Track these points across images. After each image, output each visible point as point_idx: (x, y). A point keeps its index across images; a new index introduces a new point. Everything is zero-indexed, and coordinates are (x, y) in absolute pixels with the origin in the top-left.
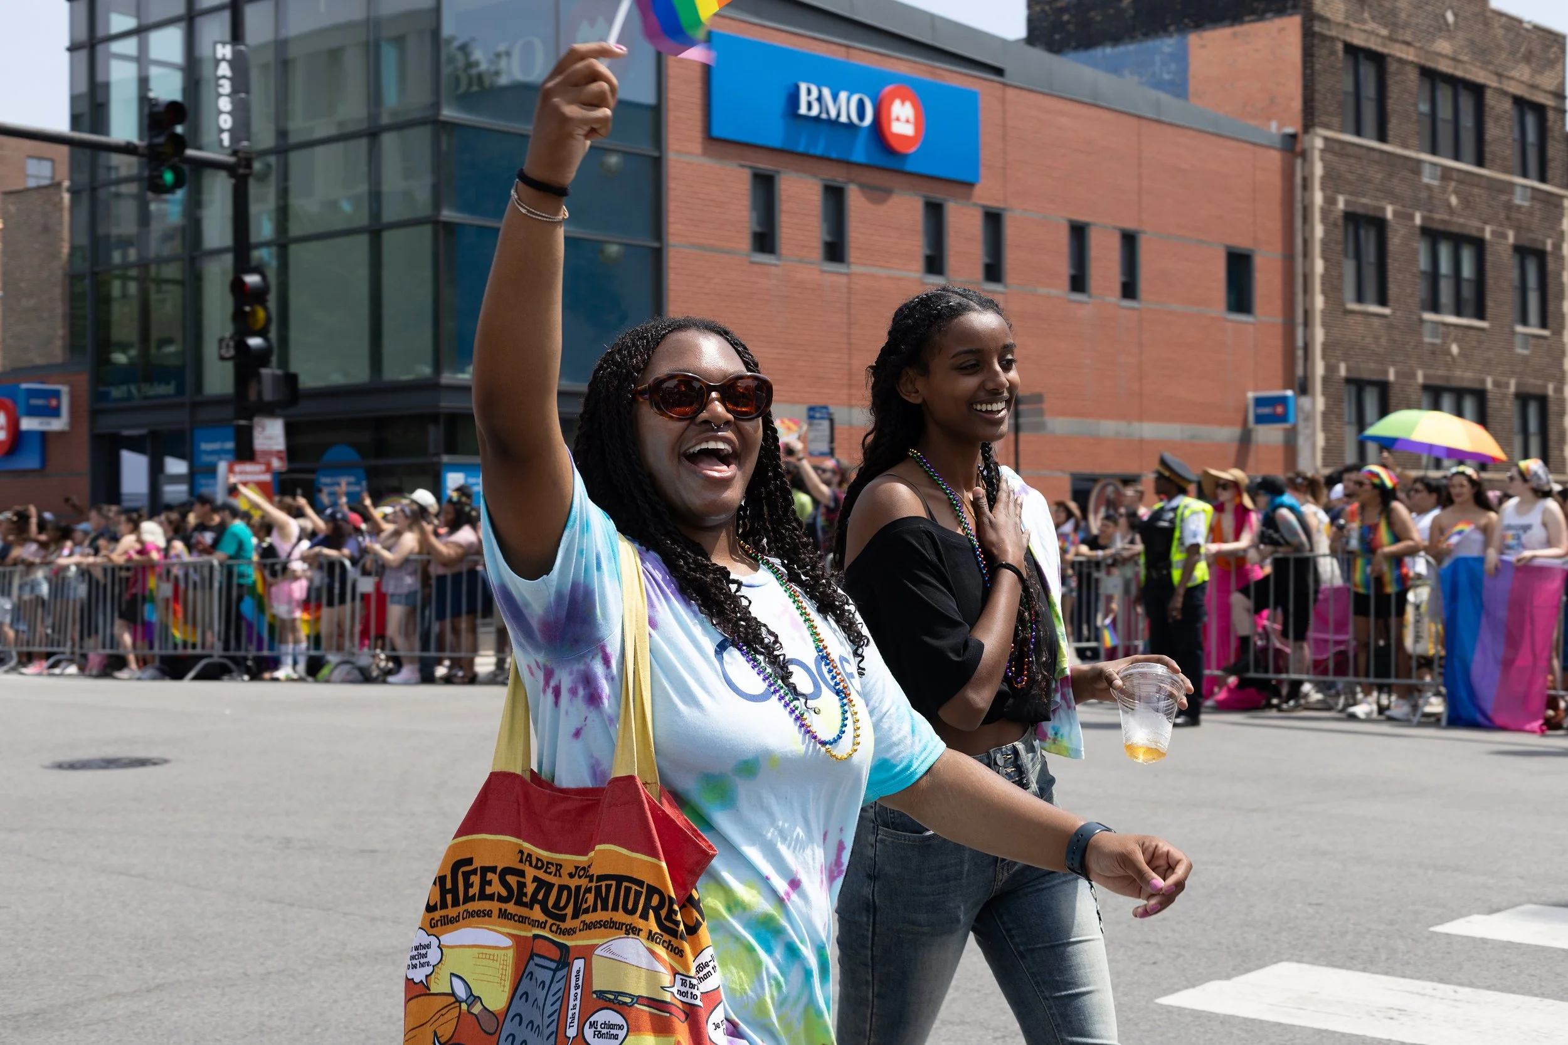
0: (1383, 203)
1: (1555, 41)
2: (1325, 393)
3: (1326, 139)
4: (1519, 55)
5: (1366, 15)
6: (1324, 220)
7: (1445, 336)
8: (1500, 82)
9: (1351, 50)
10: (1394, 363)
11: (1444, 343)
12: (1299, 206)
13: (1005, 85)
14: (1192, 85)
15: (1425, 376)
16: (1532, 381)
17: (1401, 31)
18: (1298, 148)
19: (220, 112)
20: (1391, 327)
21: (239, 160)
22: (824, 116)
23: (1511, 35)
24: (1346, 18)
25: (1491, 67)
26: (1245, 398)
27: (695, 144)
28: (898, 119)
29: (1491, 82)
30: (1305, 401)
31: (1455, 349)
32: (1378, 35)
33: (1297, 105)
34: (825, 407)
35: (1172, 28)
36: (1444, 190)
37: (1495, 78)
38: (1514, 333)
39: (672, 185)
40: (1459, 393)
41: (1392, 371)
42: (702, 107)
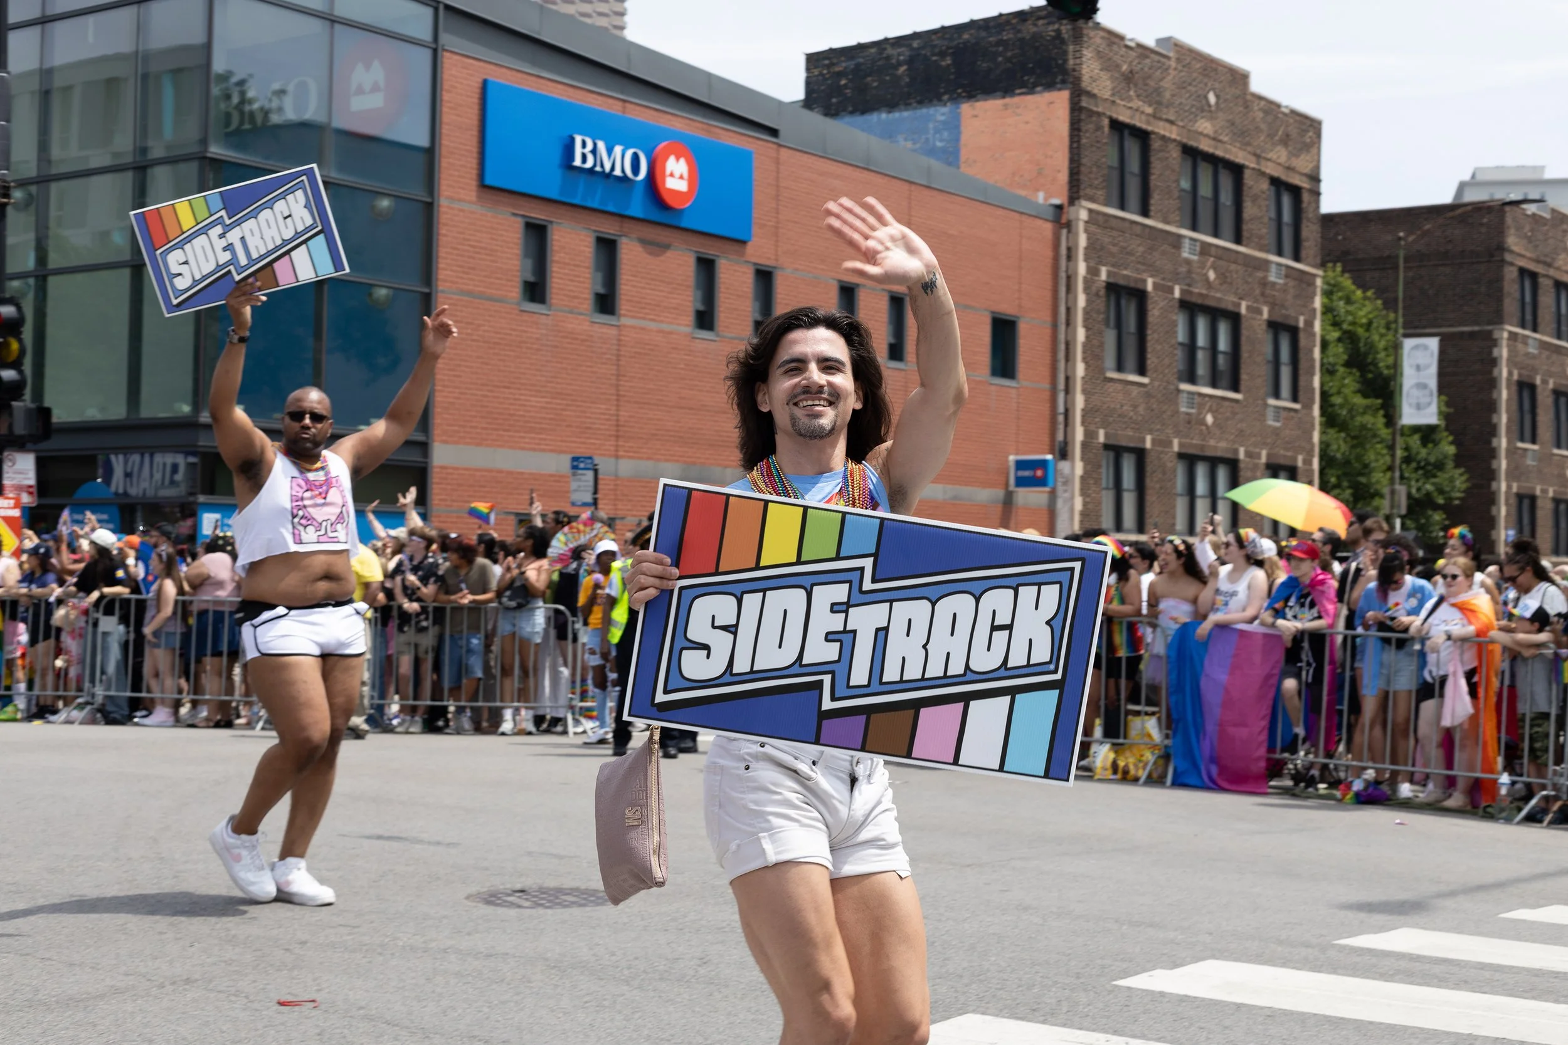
0: (1144, 276)
1: (1311, 126)
2: (1083, 459)
3: (1090, 211)
4: (1277, 138)
5: (1132, 93)
6: (1087, 289)
7: (1201, 406)
8: (1258, 163)
9: (1117, 126)
10: (1150, 432)
11: (1199, 414)
12: (1063, 275)
13: (780, 146)
14: (964, 154)
15: (1181, 445)
16: (1282, 452)
17: (1165, 110)
18: (1064, 220)
20: (1148, 395)
22: (598, 169)
23: (1270, 118)
24: (1113, 95)
25: (1249, 149)
26: (1007, 461)
27: (469, 190)
28: (672, 175)
29: (1248, 161)
30: (1064, 466)
31: (1209, 419)
32: (1143, 112)
33: (1063, 177)
34: (590, 458)
35: (946, 97)
36: (1202, 265)
37: (1253, 159)
38: (1266, 405)
39: (443, 231)
40: (1213, 462)
41: (1149, 439)
42: (475, 155)
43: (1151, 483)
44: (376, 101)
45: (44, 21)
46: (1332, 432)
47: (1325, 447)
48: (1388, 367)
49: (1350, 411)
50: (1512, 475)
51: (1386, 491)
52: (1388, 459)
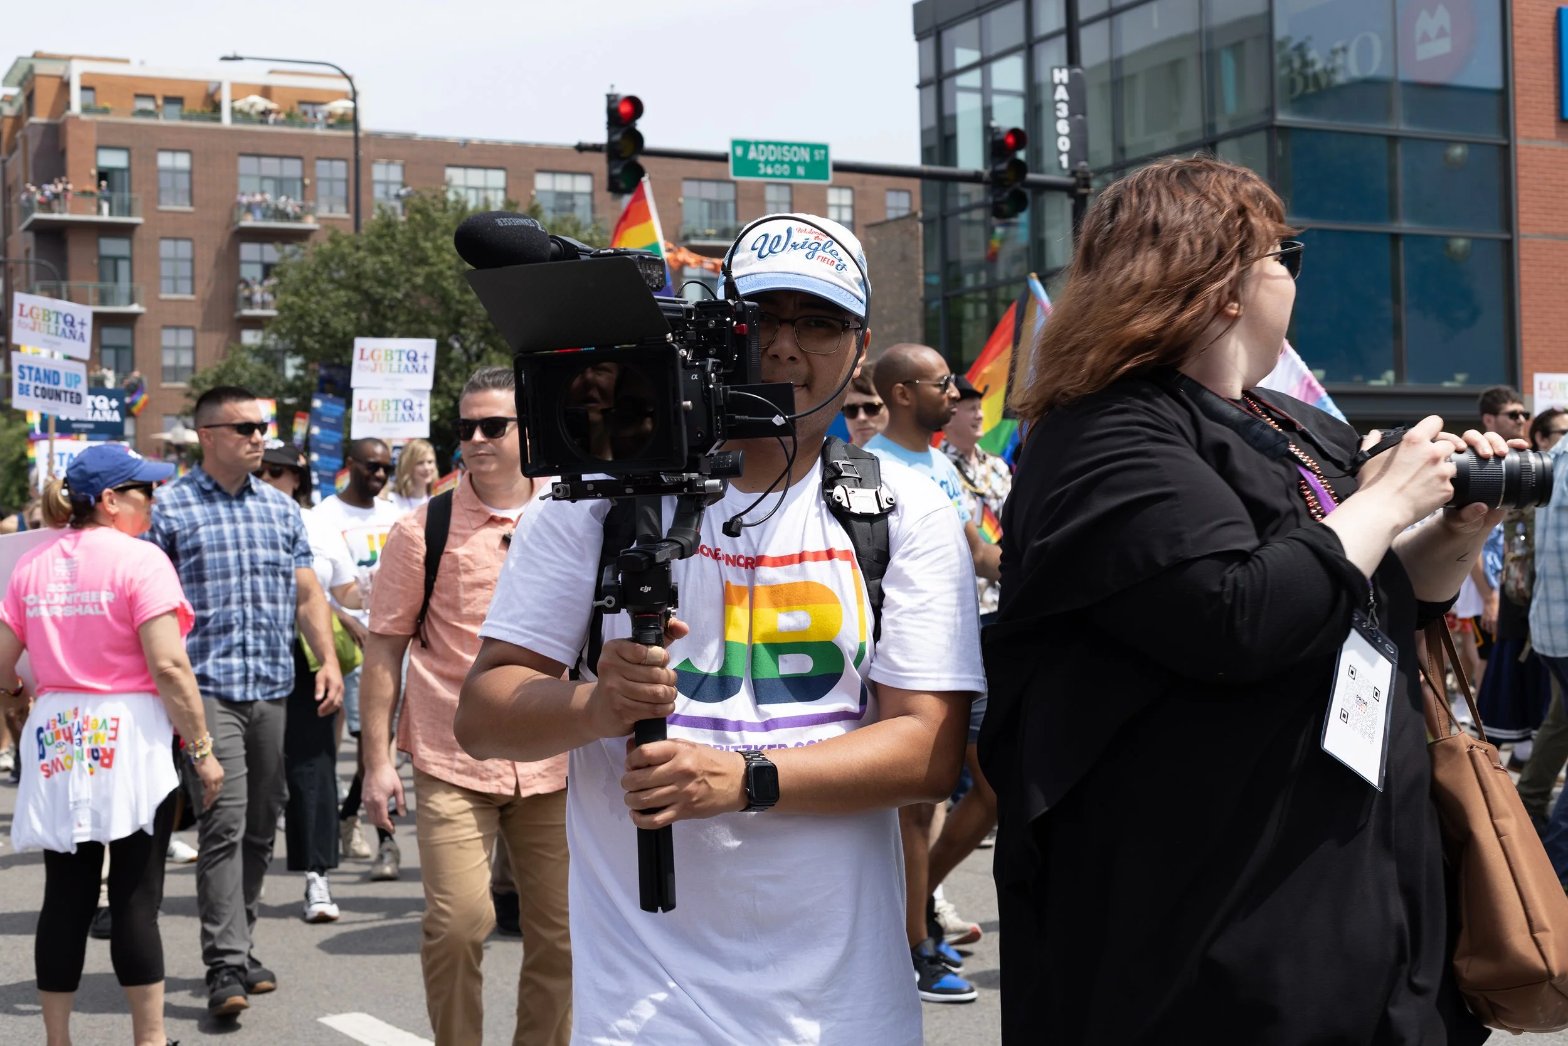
19: (1059, 135)
21: (1078, 179)
27: (1548, 127)
39: (1522, 172)
42: (1552, 89)
44: (1443, 47)
45: (1112, 13)
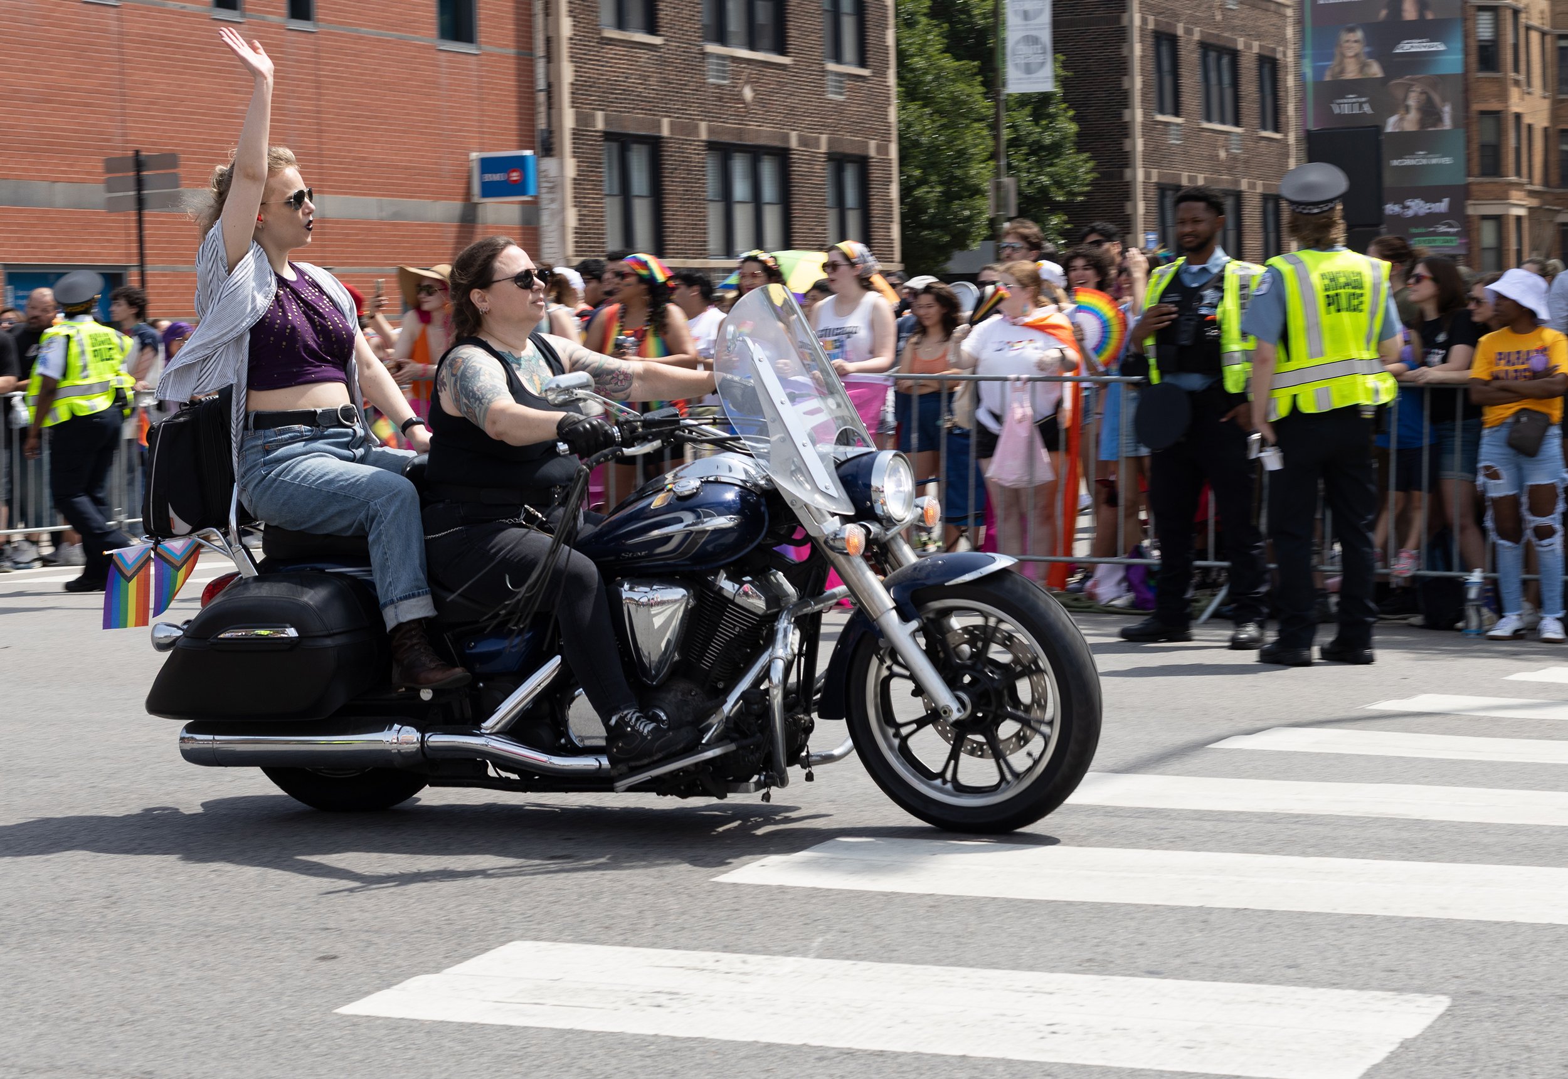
2: (575, 154)
7: (736, 75)
10: (668, 113)
11: (734, 86)
15: (711, 131)
16: (848, 137)
20: (663, 62)
26: (468, 160)
30: (549, 165)
31: (748, 93)
38: (824, 72)
40: (755, 153)
41: (665, 122)
43: (673, 186)
46: (912, 106)
47: (905, 126)
48: (984, 16)
49: (937, 78)
50: (1150, 159)
51: (987, 186)
52: (990, 142)
